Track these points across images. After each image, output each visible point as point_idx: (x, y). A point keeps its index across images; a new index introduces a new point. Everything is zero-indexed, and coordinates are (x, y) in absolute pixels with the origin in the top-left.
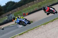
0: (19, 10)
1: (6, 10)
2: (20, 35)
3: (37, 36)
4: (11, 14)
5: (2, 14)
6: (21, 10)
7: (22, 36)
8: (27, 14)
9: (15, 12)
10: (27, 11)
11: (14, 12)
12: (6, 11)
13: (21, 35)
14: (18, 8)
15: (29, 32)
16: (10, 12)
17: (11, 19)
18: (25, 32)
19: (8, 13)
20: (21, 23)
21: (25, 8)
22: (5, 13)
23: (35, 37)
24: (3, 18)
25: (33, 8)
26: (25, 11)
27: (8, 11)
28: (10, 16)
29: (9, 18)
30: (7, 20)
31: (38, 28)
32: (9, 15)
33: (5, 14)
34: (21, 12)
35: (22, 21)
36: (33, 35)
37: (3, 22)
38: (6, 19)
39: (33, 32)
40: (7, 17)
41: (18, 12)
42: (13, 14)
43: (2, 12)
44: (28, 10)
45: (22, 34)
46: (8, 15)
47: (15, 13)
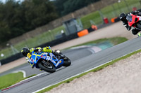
0: (93, 9)
1: (63, 9)
2: (95, 71)
3: (136, 75)
4: (75, 19)
5: (53, 19)
6: (99, 10)
7: (100, 73)
8: (113, 20)
9: (84, 13)
10: (113, 13)
11: (80, 15)
12: (62, 12)
13: (98, 72)
14: (92, 5)
15: (116, 63)
16: (73, 15)
17: (73, 32)
18: (107, 65)
19: (66, 18)
20: (43, 64)
21: (109, 4)
22: (60, 16)
23: (132, 76)
24: (53, 28)
25: (127, 6)
26: (107, 13)
27: (68, 13)
28: (72, 24)
29: (68, 29)
30: (64, 34)
31: (138, 54)
32: (69, 22)
33: (59, 20)
34: (98, 15)
35: (45, 60)
36: (127, 72)
37: (54, 39)
38: (62, 32)
39: (127, 65)
40: (64, 26)
41: (91, 14)
42: (79, 20)
43: (52, 14)
44: (115, 10)
45: (101, 69)
46: (66, 23)
47: (83, 17)
